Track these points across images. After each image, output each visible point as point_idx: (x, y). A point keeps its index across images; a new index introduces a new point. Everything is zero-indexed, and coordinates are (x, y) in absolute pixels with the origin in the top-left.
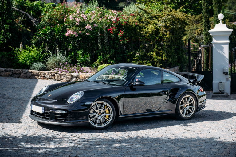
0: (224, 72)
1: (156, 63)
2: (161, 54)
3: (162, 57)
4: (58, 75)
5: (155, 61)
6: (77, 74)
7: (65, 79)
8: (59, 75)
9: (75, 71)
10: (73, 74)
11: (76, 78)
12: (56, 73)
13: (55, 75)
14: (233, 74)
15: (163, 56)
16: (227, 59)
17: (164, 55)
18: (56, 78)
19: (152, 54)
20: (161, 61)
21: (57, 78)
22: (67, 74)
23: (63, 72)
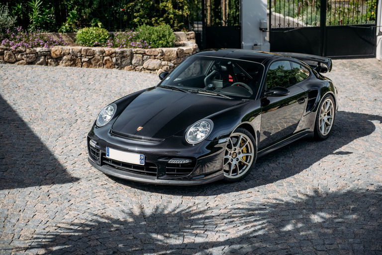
0: (262, 27)
1: (172, 21)
2: (181, 5)
3: (183, 10)
4: (10, 52)
5: (171, 18)
6: (45, 49)
7: (25, 59)
8: (13, 52)
9: (41, 44)
10: (38, 49)
11: (45, 56)
12: (7, 49)
13: (4, 54)
14: (273, 29)
15: (185, 9)
16: (265, 5)
17: (186, 7)
18: (6, 58)
19: (166, 6)
20: (181, 18)
21: (9, 58)
22: (28, 51)
23: (19, 46)
